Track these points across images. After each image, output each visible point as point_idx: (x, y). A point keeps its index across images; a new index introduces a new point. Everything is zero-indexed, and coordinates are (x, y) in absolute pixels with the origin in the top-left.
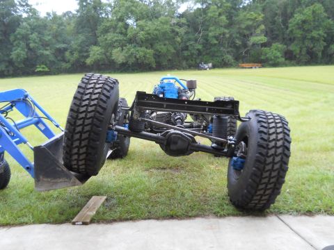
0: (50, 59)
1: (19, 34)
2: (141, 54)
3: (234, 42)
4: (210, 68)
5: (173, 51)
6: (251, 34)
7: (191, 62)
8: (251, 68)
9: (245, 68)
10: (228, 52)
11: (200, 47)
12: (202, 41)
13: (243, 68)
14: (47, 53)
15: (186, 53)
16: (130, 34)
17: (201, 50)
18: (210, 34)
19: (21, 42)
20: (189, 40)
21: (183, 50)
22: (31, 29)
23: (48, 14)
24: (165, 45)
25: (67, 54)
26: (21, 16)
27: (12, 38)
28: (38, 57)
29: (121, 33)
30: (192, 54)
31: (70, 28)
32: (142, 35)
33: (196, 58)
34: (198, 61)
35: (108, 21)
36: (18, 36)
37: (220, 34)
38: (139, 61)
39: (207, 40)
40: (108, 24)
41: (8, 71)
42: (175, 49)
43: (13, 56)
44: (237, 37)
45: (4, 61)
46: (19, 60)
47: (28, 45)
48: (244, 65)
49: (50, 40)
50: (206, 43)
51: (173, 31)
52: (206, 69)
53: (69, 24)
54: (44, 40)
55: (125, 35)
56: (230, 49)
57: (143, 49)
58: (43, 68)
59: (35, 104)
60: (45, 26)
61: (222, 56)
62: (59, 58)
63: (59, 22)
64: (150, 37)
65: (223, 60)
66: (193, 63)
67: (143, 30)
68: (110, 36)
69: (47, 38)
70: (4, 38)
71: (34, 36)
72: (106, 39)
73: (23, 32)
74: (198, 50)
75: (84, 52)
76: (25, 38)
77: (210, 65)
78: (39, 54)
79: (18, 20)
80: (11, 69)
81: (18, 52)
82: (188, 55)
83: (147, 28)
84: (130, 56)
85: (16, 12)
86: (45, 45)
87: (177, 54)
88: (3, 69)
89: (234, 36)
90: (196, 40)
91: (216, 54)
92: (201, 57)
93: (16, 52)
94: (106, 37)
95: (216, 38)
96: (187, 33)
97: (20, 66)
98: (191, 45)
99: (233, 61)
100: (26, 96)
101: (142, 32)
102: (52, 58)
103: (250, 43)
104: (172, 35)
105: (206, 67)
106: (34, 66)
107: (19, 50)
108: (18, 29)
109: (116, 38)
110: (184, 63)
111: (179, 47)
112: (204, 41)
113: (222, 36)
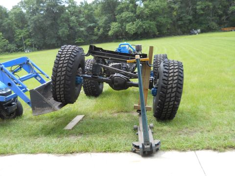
0: (84, 34)
1: (63, 18)
2: (147, 25)
3: (217, 12)
4: (199, 33)
5: (170, 21)
6: (231, 5)
7: (184, 29)
8: (231, 31)
9: (226, 31)
10: (213, 20)
11: (191, 17)
12: (191, 13)
13: (225, 31)
14: (82, 29)
15: (180, 23)
16: (138, 12)
17: (192, 20)
18: (198, 7)
19: (64, 24)
20: (182, 13)
21: (178, 20)
22: (71, 14)
23: (82, 3)
24: (164, 17)
25: (96, 30)
26: (64, 6)
27: (59, 21)
28: (76, 33)
29: (132, 12)
30: (185, 24)
31: (97, 11)
32: (146, 11)
33: (188, 26)
34: (190, 28)
35: (123, 4)
36: (63, 20)
37: (206, 7)
38: (146, 31)
39: (196, 12)
40: (123, 6)
41: (58, 44)
42: (172, 20)
43: (60, 33)
44: (219, 8)
45: (54, 37)
46: (64, 36)
47: (69, 25)
48: (225, 29)
49: (83, 20)
50: (195, 14)
51: (170, 7)
52: (196, 34)
53: (97, 9)
54: (80, 21)
55: (135, 13)
56: (214, 18)
57: (148, 21)
58: (80, 40)
59: (33, 65)
60: (80, 12)
61: (208, 23)
62: (90, 33)
63: (89, 8)
64: (153, 12)
65: (208, 26)
66: (186, 30)
67: (147, 8)
68: (125, 14)
69: (82, 20)
70: (54, 22)
71: (73, 18)
72: (122, 17)
73: (65, 16)
74: (189, 20)
75: (107, 28)
76: (67, 20)
77: (199, 30)
78: (77, 31)
79: (62, 9)
80: (59, 42)
81: (63, 31)
82: (182, 24)
83: (150, 6)
84: (138, 28)
85: (61, 3)
86: (81, 24)
87: (174, 24)
88: (54, 43)
89: (217, 7)
90: (187, 13)
91: (204, 22)
92: (191, 25)
93: (61, 30)
94: (121, 15)
95: (203, 9)
96: (180, 8)
97: (65, 40)
98: (184, 16)
99: (216, 26)
100: (28, 61)
101: (147, 9)
102: (85, 33)
103: (229, 12)
104: (169, 10)
105: (196, 32)
106: (74, 39)
107: (63, 29)
108: (62, 15)
109: (128, 15)
110: (179, 31)
111: (175, 19)
112: (194, 13)
113: (207, 8)
